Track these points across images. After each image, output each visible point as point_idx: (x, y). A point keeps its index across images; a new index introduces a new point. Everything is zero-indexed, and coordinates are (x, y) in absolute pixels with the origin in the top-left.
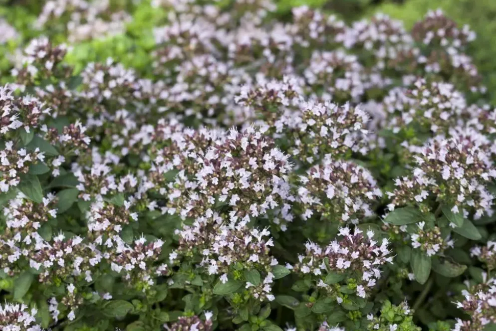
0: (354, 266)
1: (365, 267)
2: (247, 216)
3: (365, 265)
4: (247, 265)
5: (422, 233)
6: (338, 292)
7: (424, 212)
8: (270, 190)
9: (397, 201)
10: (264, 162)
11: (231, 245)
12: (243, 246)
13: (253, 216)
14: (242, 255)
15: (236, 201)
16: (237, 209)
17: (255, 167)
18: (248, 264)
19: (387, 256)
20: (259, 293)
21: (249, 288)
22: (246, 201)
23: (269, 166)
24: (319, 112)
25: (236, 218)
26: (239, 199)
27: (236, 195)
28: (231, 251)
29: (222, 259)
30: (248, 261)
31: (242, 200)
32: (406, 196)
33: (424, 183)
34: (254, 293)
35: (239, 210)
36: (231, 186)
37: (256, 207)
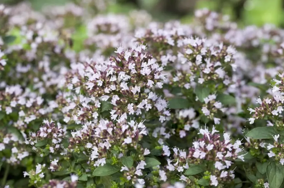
0: (209, 157)
1: (218, 158)
2: (125, 114)
3: (218, 156)
4: (122, 148)
5: (276, 144)
6: (196, 185)
7: (280, 126)
8: (147, 96)
9: (257, 115)
10: (141, 68)
11: (110, 130)
12: (120, 132)
13: (130, 114)
14: (119, 138)
15: (116, 100)
16: (117, 109)
17: (134, 72)
18: (123, 146)
19: (240, 154)
20: (131, 176)
21: (123, 171)
22: (124, 101)
23: (145, 71)
24: (196, 43)
25: (116, 116)
26: (118, 99)
27: (117, 96)
28: (109, 135)
29: (102, 145)
30: (123, 144)
31: (121, 100)
32: (265, 112)
33: (280, 100)
34: (128, 176)
35: (119, 109)
36: (113, 87)
37: (133, 106)
